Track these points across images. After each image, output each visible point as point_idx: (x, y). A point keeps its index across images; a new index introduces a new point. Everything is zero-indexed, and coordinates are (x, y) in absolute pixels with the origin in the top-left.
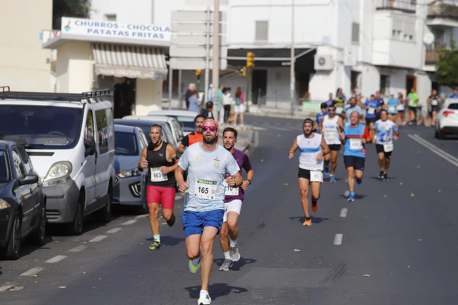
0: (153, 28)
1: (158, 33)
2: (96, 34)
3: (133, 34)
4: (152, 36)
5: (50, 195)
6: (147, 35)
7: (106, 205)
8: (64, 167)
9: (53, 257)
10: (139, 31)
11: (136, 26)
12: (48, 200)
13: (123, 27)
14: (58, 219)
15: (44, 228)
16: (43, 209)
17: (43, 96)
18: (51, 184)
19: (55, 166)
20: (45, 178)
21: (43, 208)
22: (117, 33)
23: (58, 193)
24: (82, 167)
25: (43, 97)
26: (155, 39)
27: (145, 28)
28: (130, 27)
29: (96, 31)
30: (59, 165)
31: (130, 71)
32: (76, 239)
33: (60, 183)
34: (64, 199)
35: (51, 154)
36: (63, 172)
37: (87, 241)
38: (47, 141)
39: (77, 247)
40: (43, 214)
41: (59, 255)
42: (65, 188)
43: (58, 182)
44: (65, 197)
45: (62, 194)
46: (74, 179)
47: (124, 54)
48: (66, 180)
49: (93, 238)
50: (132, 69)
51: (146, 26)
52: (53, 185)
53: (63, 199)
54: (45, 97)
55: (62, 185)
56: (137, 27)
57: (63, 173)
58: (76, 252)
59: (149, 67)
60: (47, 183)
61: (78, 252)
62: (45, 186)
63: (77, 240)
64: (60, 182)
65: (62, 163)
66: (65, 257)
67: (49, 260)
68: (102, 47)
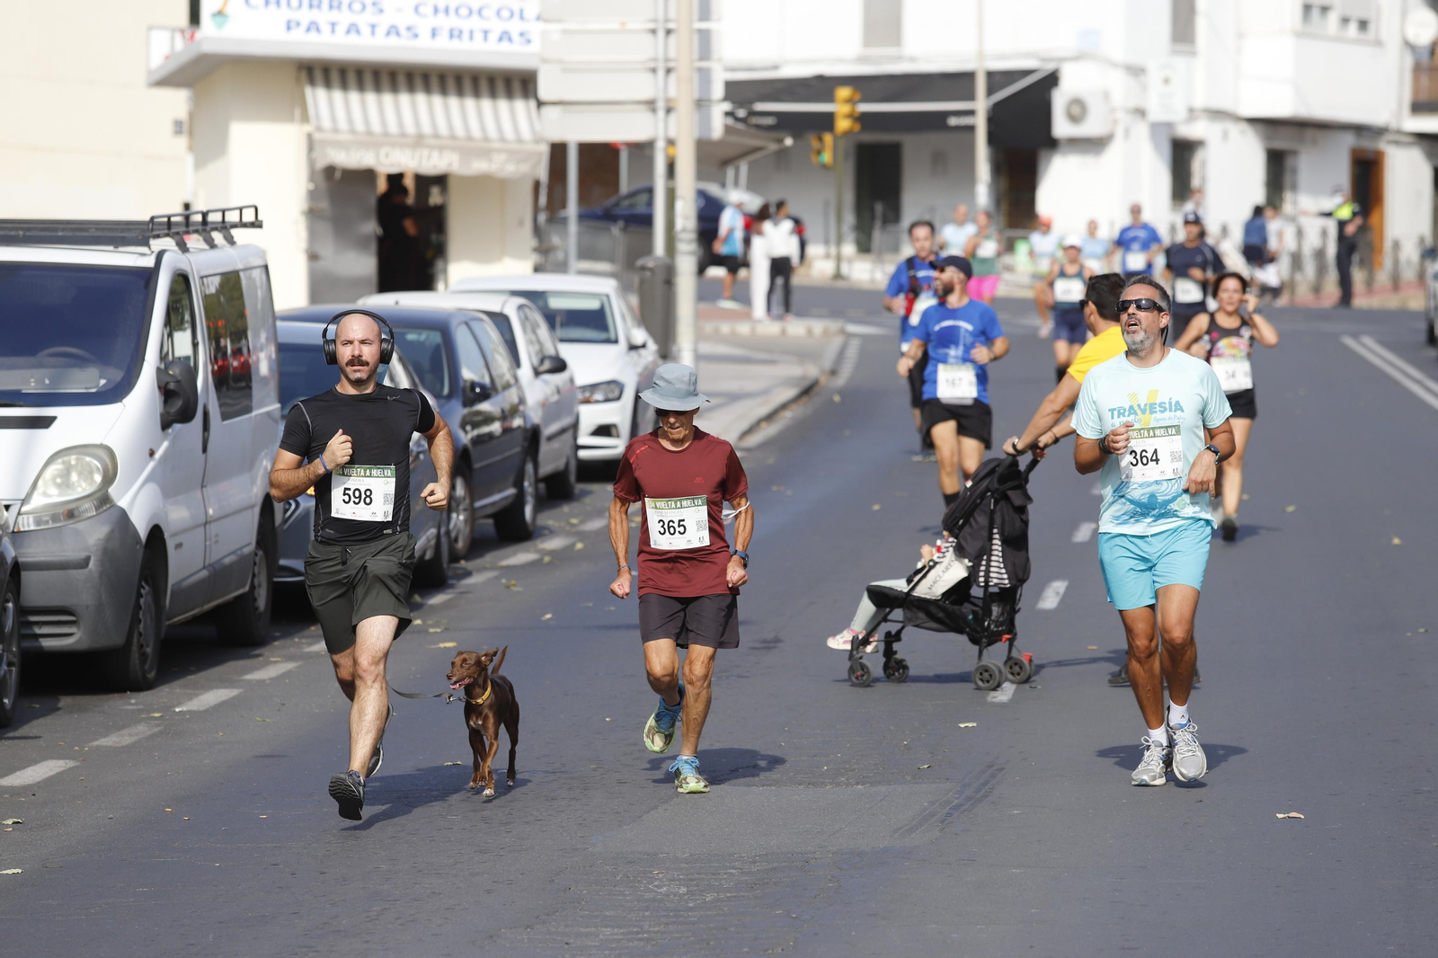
0: (498, 13)
1: (515, 27)
2: (313, 36)
3: (434, 33)
4: (493, 37)
5: (42, 559)
6: (479, 36)
7: (253, 587)
8: (88, 464)
9: (28, 766)
10: (452, 22)
11: (441, 6)
12: (26, 576)
13: (399, 10)
14: (71, 638)
15: (14, 668)
16: (10, 605)
17: (22, 229)
18: (47, 522)
19: (60, 461)
20: (24, 501)
21: (8, 601)
22: (381, 31)
23: (69, 550)
24: (152, 464)
25: (21, 233)
26: (505, 46)
27: (471, 12)
28: (422, 10)
29: (313, 27)
30: (73, 459)
31: (425, 152)
32: (133, 701)
33: (76, 519)
34: (90, 570)
35: (45, 422)
36: (85, 481)
37: (167, 709)
38: (32, 380)
39: (125, 731)
40: (9, 623)
41: (52, 758)
42: (92, 535)
43: (71, 515)
44: (91, 565)
45: (83, 555)
46: (123, 503)
47: (404, 98)
48: (96, 510)
49: (190, 697)
50: (432, 147)
51: (475, 8)
52: (51, 525)
53: (86, 571)
54: (28, 234)
55: (81, 526)
56: (447, 11)
57: (84, 485)
58: (116, 748)
59: (486, 139)
60: (31, 519)
61: (122, 747)
62: (26, 529)
63: (135, 707)
64: (76, 513)
65: (82, 450)
66: (70, 764)
67: (10, 776)
68: (335, 76)
